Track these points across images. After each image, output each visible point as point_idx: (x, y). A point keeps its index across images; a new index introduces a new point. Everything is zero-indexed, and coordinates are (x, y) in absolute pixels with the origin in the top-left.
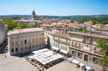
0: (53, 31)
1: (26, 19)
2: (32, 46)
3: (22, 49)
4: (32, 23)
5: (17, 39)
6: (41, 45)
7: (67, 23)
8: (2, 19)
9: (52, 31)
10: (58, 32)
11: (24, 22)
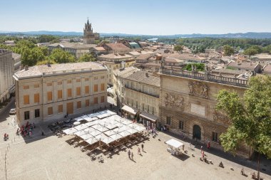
0: (128, 69)
1: (72, 41)
2: (75, 105)
3: (50, 111)
4: (83, 51)
5: (38, 88)
6: (99, 101)
7: (167, 51)
8: (13, 41)
9: (123, 69)
10: (138, 72)
11: (64, 49)
